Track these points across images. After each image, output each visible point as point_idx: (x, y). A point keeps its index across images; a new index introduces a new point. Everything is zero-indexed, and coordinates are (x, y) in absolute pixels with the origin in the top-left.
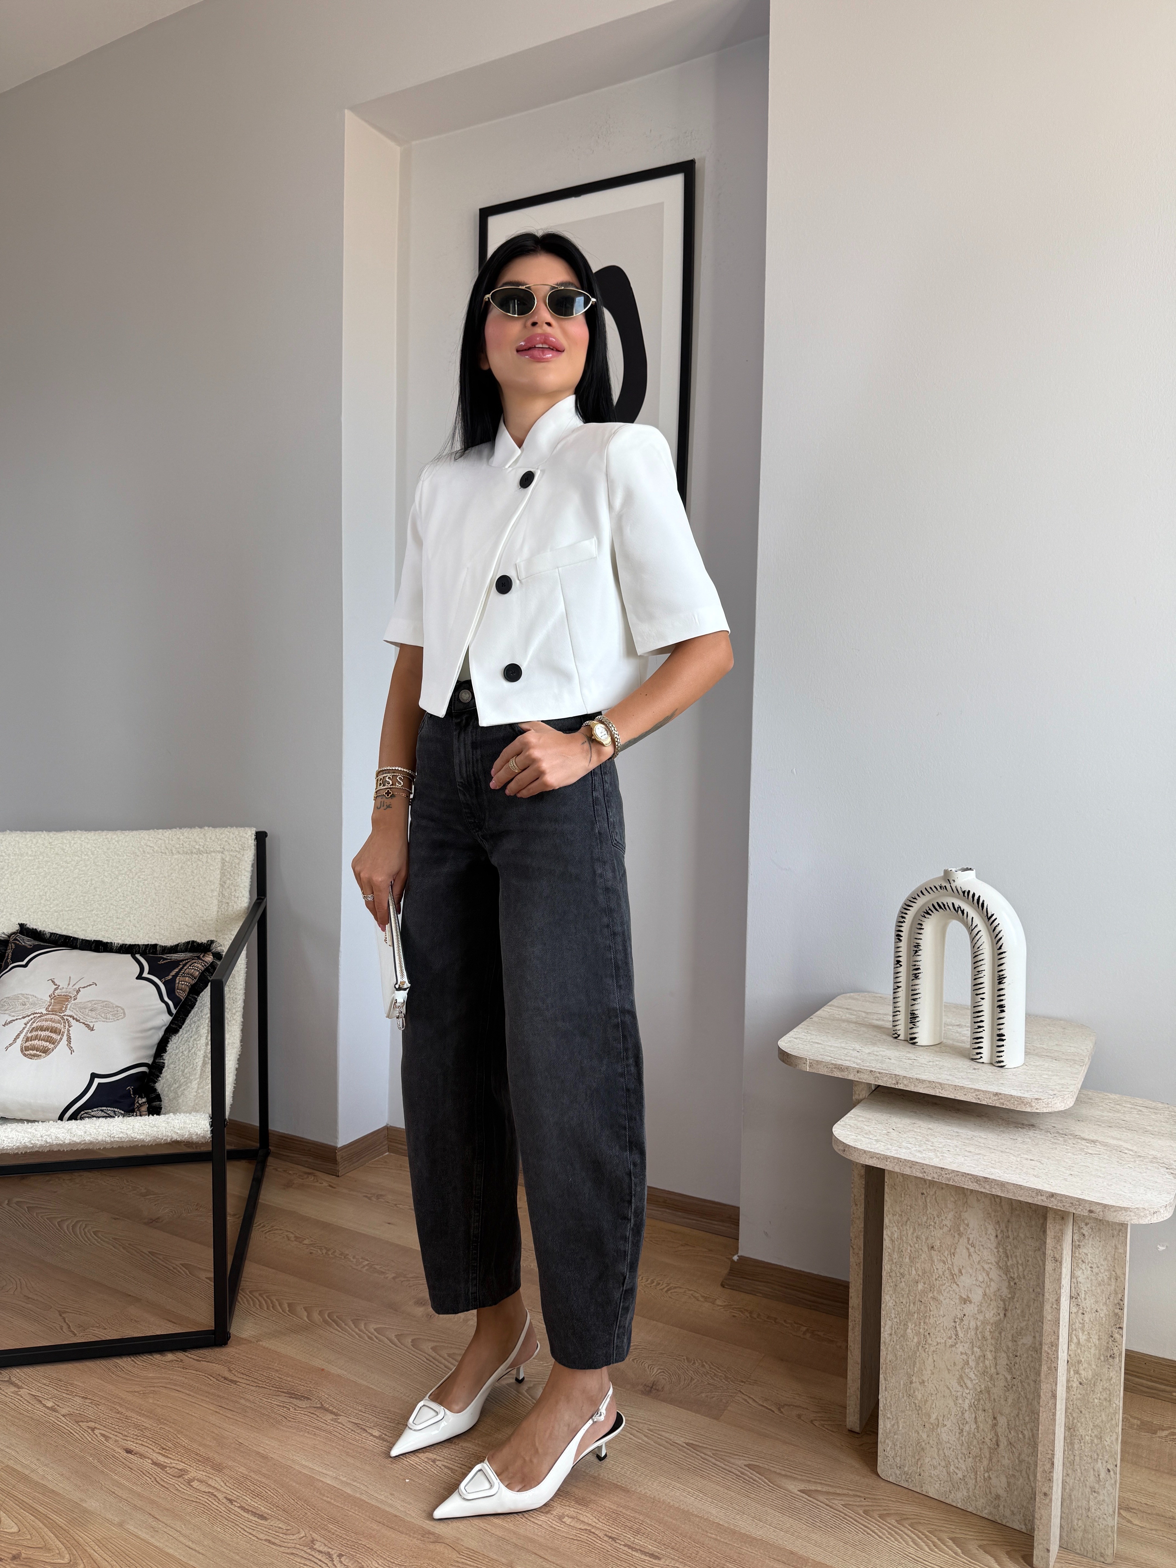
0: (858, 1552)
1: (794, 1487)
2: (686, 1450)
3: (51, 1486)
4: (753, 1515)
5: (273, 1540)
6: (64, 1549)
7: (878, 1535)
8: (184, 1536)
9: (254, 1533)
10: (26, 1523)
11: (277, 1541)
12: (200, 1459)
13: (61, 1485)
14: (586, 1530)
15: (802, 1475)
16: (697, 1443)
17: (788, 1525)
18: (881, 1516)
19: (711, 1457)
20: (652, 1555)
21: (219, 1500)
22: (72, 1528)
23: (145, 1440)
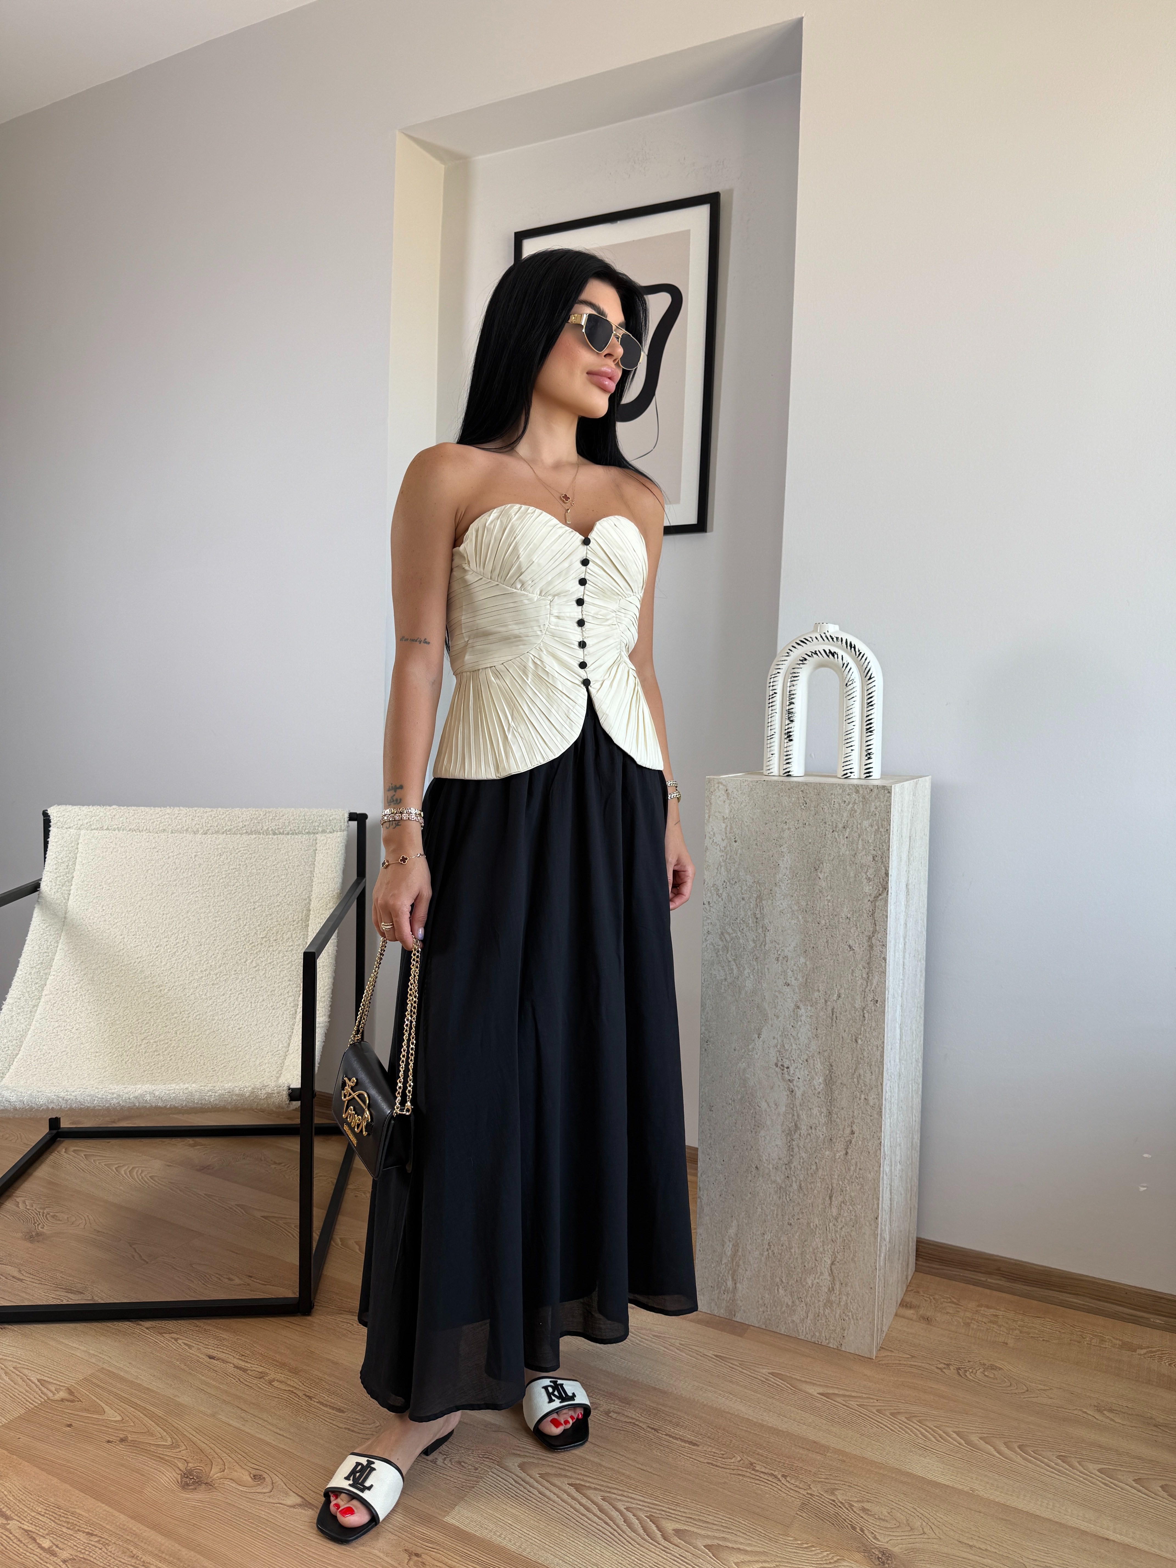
0: (873, 1442)
1: (814, 1391)
2: (715, 1361)
3: (145, 1385)
4: (779, 1412)
5: (352, 1428)
6: (165, 1434)
7: (890, 1429)
8: (272, 1425)
9: (334, 1423)
10: (128, 1413)
11: (355, 1429)
12: (278, 1364)
13: (154, 1383)
14: (631, 1422)
15: (820, 1382)
16: (725, 1355)
17: (810, 1420)
18: (892, 1414)
19: (738, 1366)
20: (691, 1442)
21: (299, 1396)
22: (170, 1418)
23: (225, 1348)
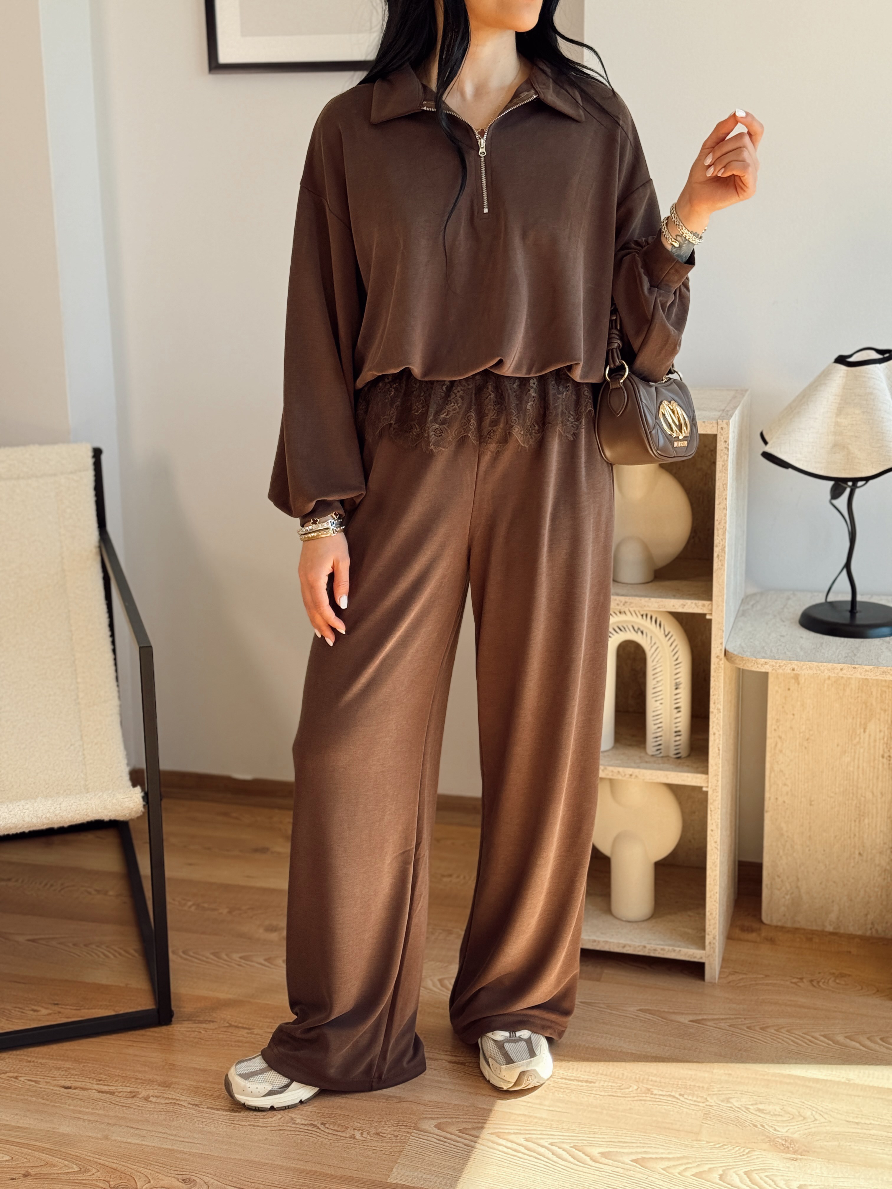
0: (751, 1055)
1: (684, 1019)
3: (13, 1124)
4: (658, 1043)
5: (256, 1124)
7: (763, 1041)
8: (172, 1135)
9: (235, 1122)
10: (15, 1152)
11: (260, 1124)
12: (143, 1081)
13: (22, 1121)
15: (688, 1011)
17: (689, 1045)
21: (184, 1106)
22: (62, 1148)
23: (76, 1077)
